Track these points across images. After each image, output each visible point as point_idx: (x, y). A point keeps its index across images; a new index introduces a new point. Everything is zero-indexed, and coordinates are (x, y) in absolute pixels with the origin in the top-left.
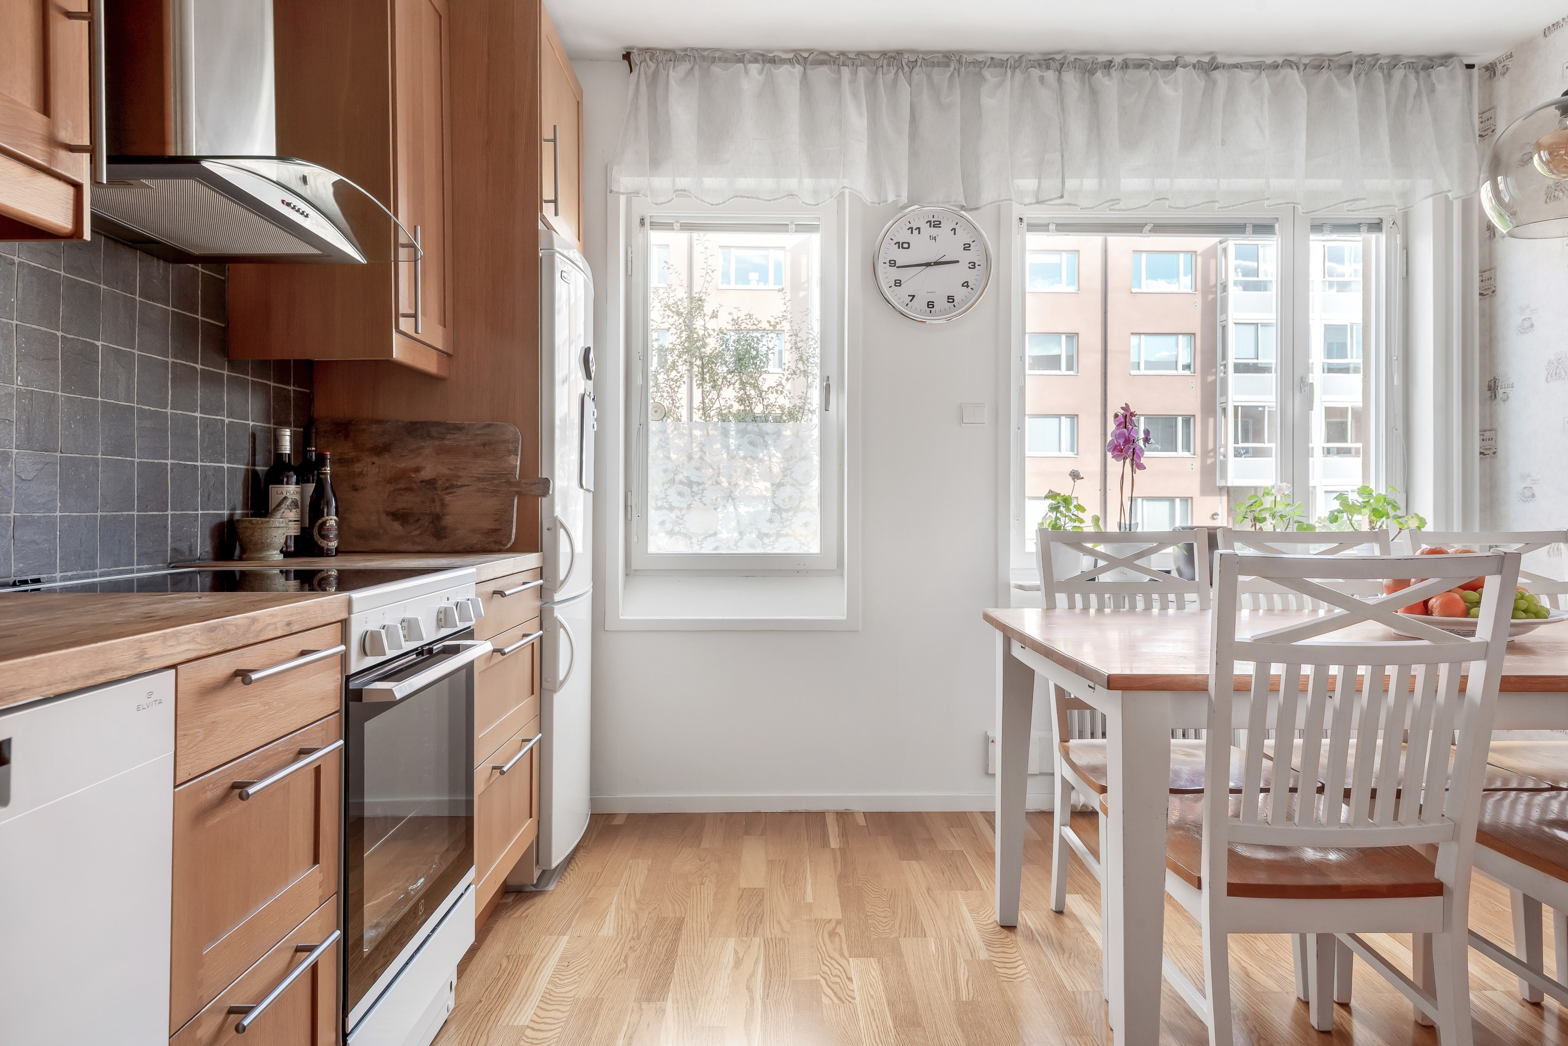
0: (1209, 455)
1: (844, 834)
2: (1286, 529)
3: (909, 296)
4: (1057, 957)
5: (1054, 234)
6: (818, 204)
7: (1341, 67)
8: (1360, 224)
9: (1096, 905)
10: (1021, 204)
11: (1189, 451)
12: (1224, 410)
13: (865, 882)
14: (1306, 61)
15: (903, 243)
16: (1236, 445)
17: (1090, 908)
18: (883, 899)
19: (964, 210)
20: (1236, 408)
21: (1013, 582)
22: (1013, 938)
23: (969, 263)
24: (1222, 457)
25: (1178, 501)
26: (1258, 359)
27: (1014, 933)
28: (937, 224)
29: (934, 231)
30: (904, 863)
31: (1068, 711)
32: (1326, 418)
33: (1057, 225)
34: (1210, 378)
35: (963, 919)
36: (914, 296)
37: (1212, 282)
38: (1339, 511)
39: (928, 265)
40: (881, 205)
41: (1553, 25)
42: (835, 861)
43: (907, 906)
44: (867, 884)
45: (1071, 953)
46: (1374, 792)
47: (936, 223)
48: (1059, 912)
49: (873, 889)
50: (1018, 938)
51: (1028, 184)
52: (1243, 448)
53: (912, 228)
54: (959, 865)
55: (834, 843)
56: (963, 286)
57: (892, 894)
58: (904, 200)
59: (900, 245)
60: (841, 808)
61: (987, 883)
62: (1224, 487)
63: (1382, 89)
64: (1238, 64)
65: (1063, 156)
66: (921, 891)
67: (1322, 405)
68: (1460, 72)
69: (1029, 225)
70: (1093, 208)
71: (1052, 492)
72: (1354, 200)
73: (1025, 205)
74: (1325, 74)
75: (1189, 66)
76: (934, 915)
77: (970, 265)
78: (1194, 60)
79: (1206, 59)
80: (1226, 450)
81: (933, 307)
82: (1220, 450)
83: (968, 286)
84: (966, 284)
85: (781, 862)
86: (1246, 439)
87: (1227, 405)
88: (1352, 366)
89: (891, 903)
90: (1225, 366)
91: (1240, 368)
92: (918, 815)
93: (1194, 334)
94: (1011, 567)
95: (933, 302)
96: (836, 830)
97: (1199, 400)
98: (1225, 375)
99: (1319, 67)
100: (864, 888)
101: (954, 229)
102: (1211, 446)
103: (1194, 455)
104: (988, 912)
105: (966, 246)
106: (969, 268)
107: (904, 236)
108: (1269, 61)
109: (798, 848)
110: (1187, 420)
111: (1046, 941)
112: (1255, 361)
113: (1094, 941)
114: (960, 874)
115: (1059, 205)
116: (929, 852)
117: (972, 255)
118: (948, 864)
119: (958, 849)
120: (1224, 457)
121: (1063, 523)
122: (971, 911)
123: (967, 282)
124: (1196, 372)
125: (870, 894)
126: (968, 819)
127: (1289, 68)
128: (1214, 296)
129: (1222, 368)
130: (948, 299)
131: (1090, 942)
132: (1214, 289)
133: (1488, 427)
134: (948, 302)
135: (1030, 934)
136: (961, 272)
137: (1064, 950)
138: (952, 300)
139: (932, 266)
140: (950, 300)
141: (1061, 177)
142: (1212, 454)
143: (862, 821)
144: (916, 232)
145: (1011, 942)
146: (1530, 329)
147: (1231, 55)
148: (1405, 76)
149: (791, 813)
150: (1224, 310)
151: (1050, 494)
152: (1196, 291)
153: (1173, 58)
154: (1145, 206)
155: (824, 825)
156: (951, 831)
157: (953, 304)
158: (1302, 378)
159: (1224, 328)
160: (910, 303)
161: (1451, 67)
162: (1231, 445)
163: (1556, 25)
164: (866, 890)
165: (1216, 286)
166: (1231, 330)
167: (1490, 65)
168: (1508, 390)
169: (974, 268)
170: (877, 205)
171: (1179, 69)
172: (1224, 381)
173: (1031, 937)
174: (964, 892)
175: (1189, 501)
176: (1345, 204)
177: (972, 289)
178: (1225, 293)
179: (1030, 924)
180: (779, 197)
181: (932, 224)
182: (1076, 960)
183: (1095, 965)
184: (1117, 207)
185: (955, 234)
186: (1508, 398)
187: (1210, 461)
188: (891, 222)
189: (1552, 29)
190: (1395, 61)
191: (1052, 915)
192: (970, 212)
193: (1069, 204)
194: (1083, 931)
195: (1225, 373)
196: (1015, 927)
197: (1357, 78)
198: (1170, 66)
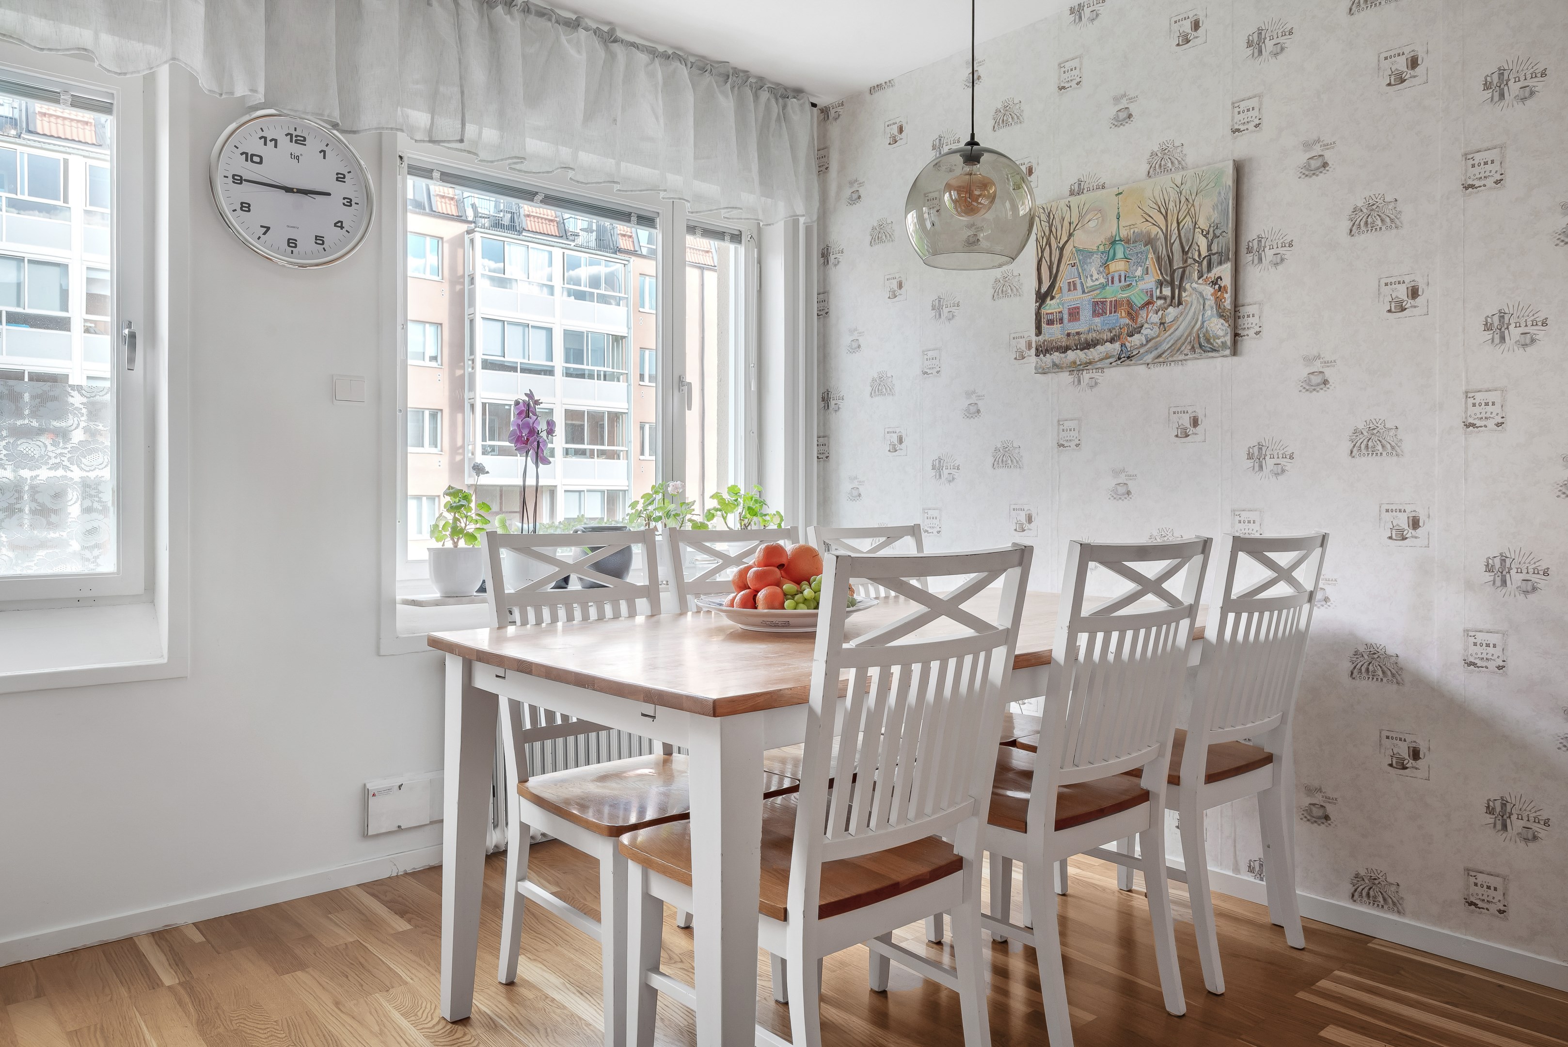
0: (458, 451)
1: (177, 961)
2: (680, 528)
3: (262, 226)
4: (533, 1039)
5: (439, 183)
6: (125, 74)
7: (720, 75)
8: (725, 233)
9: (545, 962)
10: (412, 138)
11: (436, 447)
12: (472, 406)
13: (241, 1021)
14: (692, 59)
15: (252, 155)
16: (484, 443)
17: (541, 968)
18: (279, 1036)
19: (337, 130)
20: (484, 405)
21: (399, 597)
22: (473, 1032)
23: (344, 198)
24: (470, 455)
25: (424, 499)
26: (504, 357)
27: (471, 1026)
28: (300, 141)
29: (297, 149)
30: (287, 978)
31: (527, 745)
32: (566, 420)
33: (443, 174)
34: (459, 372)
35: (401, 1029)
36: (268, 229)
37: (460, 273)
38: (717, 510)
39: (289, 190)
40: (224, 96)
41: (878, 85)
42: (180, 1002)
43: (318, 1035)
44: (245, 1022)
45: (546, 1029)
46: (831, 781)
47: (299, 138)
48: (510, 984)
49: (259, 1026)
50: (476, 1031)
51: (420, 118)
52: (489, 446)
53: (265, 138)
54: (362, 960)
55: (168, 978)
56: (335, 225)
57: (288, 1026)
58: (260, 98)
59: (249, 157)
60: (157, 925)
61: (408, 973)
62: (472, 485)
63: (752, 106)
64: (635, 43)
65: (462, 93)
66: (329, 1009)
67: (562, 407)
68: (808, 106)
69: (410, 167)
70: (492, 162)
71: (453, 488)
72: (733, 208)
73: (416, 141)
74: (707, 79)
75: (590, 30)
76: (360, 1035)
77: (345, 201)
78: (594, 26)
79: (606, 29)
80: (474, 448)
81: (296, 247)
82: (468, 447)
83: (342, 227)
84: (339, 224)
85: (92, 1029)
86: (492, 438)
87: (475, 401)
88: (587, 372)
89: (293, 1038)
90: (473, 361)
91: (488, 365)
92: (276, 910)
93: (441, 324)
94: (397, 579)
95: (296, 241)
96: (163, 958)
97: (447, 393)
98: (473, 371)
99: (703, 70)
100: (244, 1029)
101: (323, 152)
102: (459, 443)
103: (442, 451)
104: (427, 1011)
105: (339, 176)
106: (344, 204)
107: (255, 147)
108: (661, 49)
109: (111, 1000)
110: (434, 415)
111: (512, 1023)
112: (502, 359)
113: (563, 1006)
114: (369, 971)
115: (456, 149)
116: (315, 954)
117: (347, 189)
118: (348, 963)
119: (351, 940)
120: (473, 454)
121: (463, 525)
122: (405, 1015)
123: (342, 222)
124: (443, 365)
125: (258, 1034)
126: (345, 897)
127: (679, 62)
128: (462, 287)
129: (470, 362)
130: (316, 239)
131: (560, 1008)
132: (462, 280)
133: (822, 434)
134: (316, 243)
135: (490, 1021)
136: (333, 208)
137: (537, 1028)
138: (321, 242)
139: (294, 192)
140: (318, 241)
141: (460, 118)
142: (460, 451)
143: (197, 937)
144: (271, 145)
145: (473, 1039)
146: (857, 349)
147: (627, 31)
148: (768, 99)
149: (75, 952)
150: (472, 304)
151: (451, 491)
152: (442, 279)
153: (574, 17)
154: (548, 172)
155: (140, 957)
156: (331, 920)
157: (323, 246)
158: (680, 377)
159: (472, 321)
160: (262, 236)
161: (802, 101)
162: (479, 443)
163: (879, 87)
164: (249, 1031)
165: (463, 276)
166: (479, 324)
167: (824, 108)
168: (838, 402)
169: (351, 205)
170: (218, 96)
171: (580, 30)
172: (472, 377)
173: (492, 1026)
174: (385, 993)
175: (437, 499)
176: (723, 211)
177: (347, 231)
178: (473, 286)
179: (484, 1008)
180: (59, 48)
181: (294, 139)
182: (555, 1034)
183: (578, 1034)
184: (518, 167)
185: (324, 158)
186: (839, 408)
187: (458, 458)
188: (233, 126)
189: (876, 89)
190: (760, 84)
191: (502, 989)
192: (343, 134)
193: (469, 152)
194: (547, 997)
195: (473, 368)
196: (469, 1018)
197: (733, 88)
198: (574, 24)
